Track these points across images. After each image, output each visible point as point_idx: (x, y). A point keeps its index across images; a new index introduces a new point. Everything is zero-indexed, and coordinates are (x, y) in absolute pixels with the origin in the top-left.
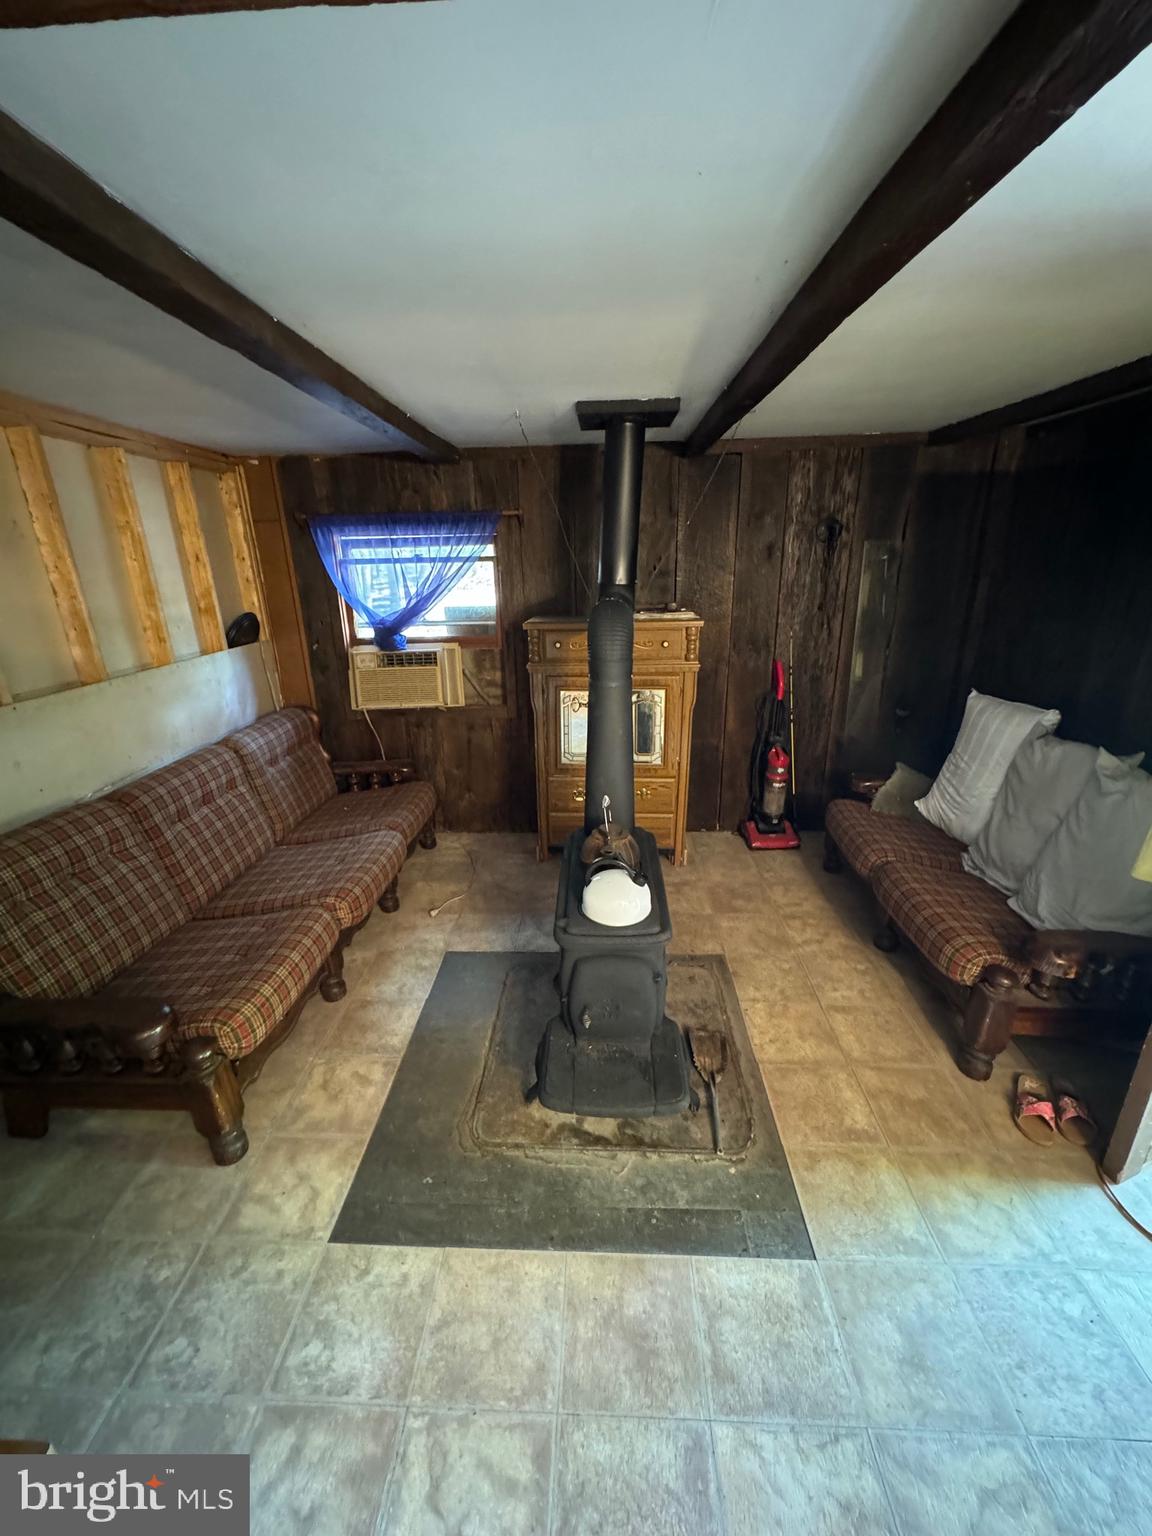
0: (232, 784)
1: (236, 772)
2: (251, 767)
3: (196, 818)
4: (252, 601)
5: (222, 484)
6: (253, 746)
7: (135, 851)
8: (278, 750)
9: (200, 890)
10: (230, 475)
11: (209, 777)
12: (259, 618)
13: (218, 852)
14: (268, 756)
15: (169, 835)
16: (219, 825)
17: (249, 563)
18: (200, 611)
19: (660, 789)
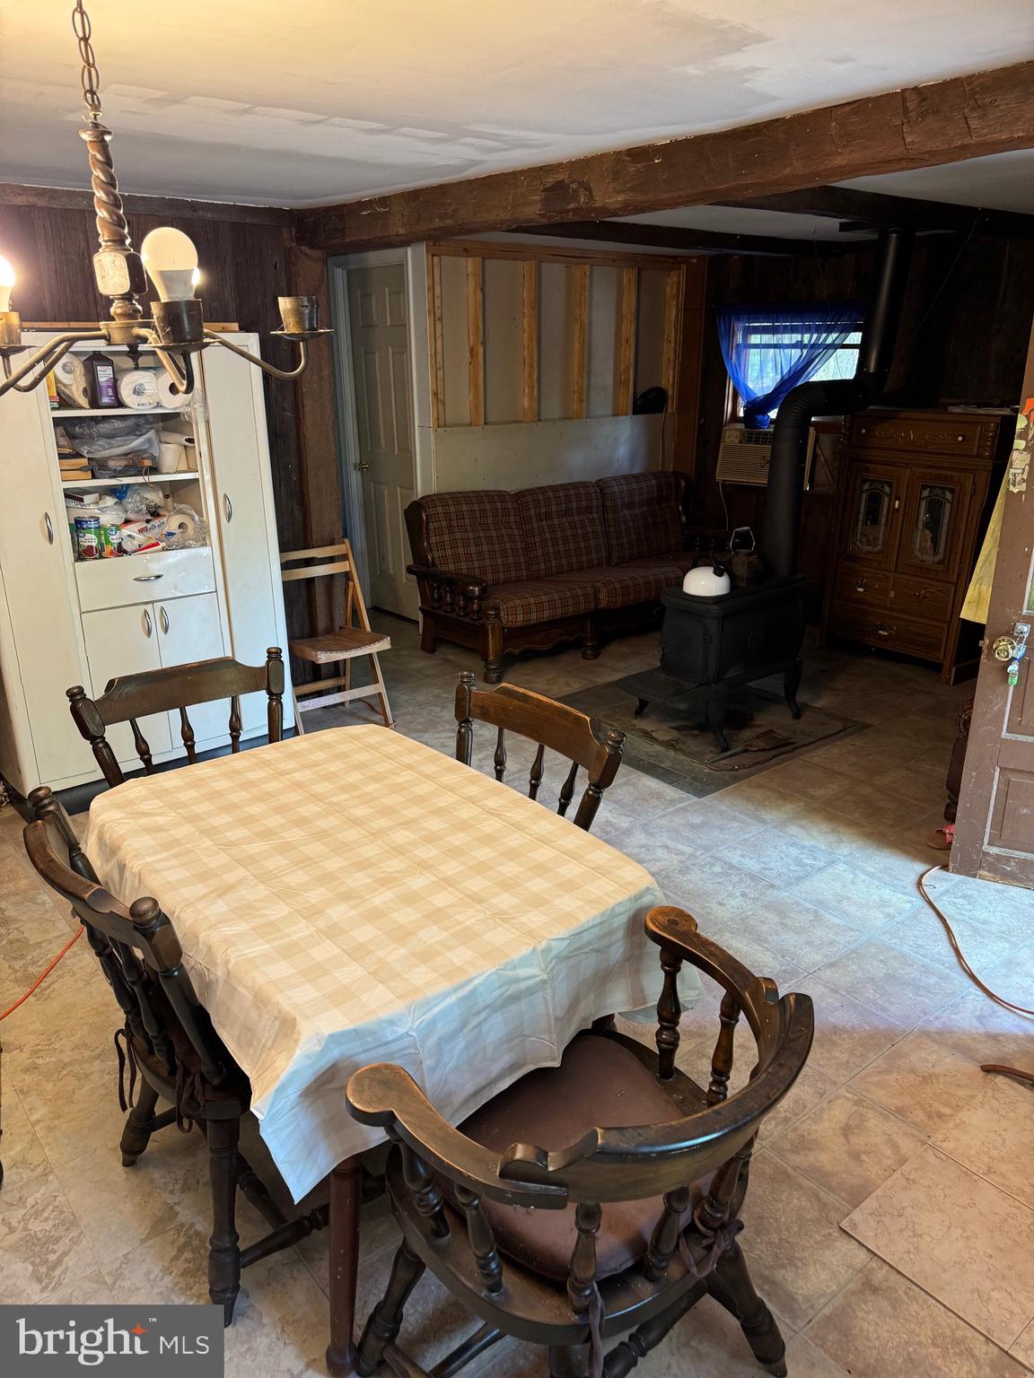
0: (589, 509)
1: (595, 503)
2: (608, 503)
3: (556, 522)
4: (668, 379)
5: (669, 280)
6: (616, 489)
7: (513, 525)
8: (637, 499)
9: (542, 566)
10: (676, 272)
11: (573, 499)
12: (670, 393)
13: (561, 548)
14: (626, 500)
15: (535, 525)
16: (569, 532)
17: (673, 345)
18: (619, 383)
19: (937, 592)
